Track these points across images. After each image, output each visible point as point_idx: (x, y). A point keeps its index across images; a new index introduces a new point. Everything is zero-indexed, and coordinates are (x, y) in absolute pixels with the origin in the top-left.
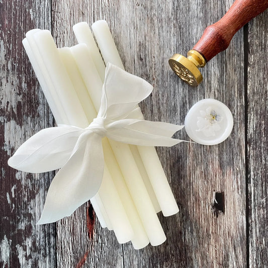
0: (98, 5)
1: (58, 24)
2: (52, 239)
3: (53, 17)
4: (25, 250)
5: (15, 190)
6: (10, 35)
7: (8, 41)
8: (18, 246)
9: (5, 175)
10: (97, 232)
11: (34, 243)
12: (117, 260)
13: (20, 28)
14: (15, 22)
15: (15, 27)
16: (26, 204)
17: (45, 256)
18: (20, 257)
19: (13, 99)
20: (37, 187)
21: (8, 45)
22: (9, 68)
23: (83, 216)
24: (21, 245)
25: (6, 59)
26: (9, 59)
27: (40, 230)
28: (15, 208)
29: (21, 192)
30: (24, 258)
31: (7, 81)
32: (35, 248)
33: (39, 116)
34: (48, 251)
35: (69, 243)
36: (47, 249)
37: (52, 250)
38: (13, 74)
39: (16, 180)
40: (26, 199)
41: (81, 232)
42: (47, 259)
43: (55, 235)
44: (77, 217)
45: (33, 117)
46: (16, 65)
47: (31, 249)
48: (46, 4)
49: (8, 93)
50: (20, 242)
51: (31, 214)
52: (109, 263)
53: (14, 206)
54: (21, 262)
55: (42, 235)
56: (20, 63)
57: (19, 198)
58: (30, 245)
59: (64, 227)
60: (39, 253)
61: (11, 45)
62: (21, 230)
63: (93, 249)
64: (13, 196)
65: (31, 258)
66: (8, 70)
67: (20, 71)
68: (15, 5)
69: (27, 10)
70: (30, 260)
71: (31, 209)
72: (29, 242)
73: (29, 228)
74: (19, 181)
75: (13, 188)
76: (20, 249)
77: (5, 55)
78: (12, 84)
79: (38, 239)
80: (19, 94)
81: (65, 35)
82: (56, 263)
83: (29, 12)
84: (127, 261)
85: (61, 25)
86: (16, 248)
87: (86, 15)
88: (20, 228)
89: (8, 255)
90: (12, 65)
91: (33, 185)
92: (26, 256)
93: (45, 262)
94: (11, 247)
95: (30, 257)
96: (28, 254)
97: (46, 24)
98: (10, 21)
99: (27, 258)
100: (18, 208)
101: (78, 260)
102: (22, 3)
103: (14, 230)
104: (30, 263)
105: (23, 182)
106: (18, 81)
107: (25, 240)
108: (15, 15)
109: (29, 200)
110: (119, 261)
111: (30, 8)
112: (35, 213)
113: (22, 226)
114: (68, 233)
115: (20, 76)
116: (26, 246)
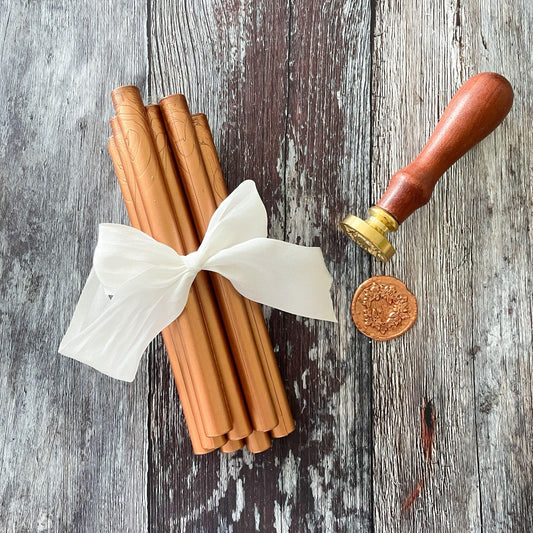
0: (446, 87)
1: (381, 117)
2: (366, 458)
3: (373, 105)
4: (322, 474)
5: (307, 376)
6: (304, 132)
7: (301, 142)
8: (311, 469)
9: (292, 352)
10: (438, 448)
11: (336, 464)
12: (469, 493)
13: (320, 120)
14: (313, 111)
15: (313, 120)
16: (325, 401)
17: (354, 485)
18: (314, 485)
19: (307, 233)
20: (342, 373)
21: (301, 147)
22: (302, 184)
23: (416, 421)
24: (316, 467)
25: (297, 170)
26: (302, 169)
27: (347, 442)
28: (307, 406)
29: (317, 380)
30: (320, 488)
31: (299, 205)
32: (338, 472)
33: (347, 260)
34: (358, 477)
35: (392, 465)
36: (358, 474)
37: (365, 476)
38: (309, 194)
39: (309, 360)
40: (325, 392)
41: (412, 446)
42: (358, 490)
43: (371, 451)
44: (406, 423)
45: (338, 261)
46: (313, 180)
47: (331, 473)
48: (363, 83)
49: (299, 223)
50: (315, 462)
51: (332, 416)
52: (457, 499)
53: (305, 402)
54: (315, 494)
55: (350, 450)
56: (319, 176)
57: (313, 390)
58: (330, 467)
59: (385, 439)
60: (345, 480)
61: (306, 148)
62: (316, 442)
63: (432, 474)
64: (305, 387)
65: (332, 488)
66: (300, 188)
67: (319, 190)
68: (314, 85)
69: (333, 93)
70: (329, 491)
71: (333, 408)
72: (328, 462)
73: (329, 439)
74: (315, 363)
75: (305, 373)
76: (314, 473)
77: (297, 164)
78: (306, 209)
79: (343, 457)
80: (317, 226)
81: (392, 133)
82: (372, 496)
83: (335, 96)
84: (486, 495)
85: (387, 116)
86: (308, 472)
87: (426, 101)
88: (314, 439)
89: (295, 483)
90: (307, 178)
91: (337, 370)
92: (323, 485)
93: (354, 495)
94: (300, 469)
95: (330, 486)
96: (326, 482)
97: (362, 116)
98: (304, 110)
99: (325, 488)
100: (312, 406)
101: (407, 492)
102: (324, 81)
103: (305, 442)
104: (330, 496)
105: (320, 365)
106: (315, 205)
107: (323, 458)
108: (313, 101)
109: (329, 394)
110: (473, 495)
111: (337, 89)
112: (339, 416)
113: (318, 435)
114: (391, 448)
115: (319, 196)
116: (324, 469)
